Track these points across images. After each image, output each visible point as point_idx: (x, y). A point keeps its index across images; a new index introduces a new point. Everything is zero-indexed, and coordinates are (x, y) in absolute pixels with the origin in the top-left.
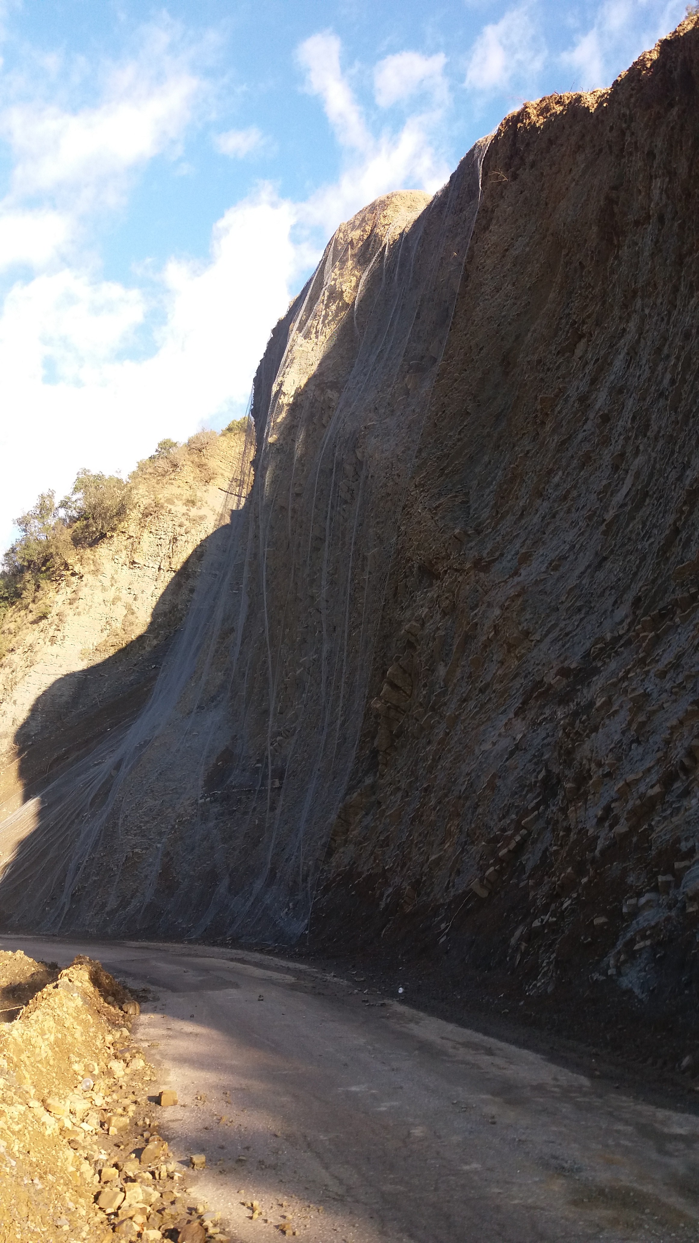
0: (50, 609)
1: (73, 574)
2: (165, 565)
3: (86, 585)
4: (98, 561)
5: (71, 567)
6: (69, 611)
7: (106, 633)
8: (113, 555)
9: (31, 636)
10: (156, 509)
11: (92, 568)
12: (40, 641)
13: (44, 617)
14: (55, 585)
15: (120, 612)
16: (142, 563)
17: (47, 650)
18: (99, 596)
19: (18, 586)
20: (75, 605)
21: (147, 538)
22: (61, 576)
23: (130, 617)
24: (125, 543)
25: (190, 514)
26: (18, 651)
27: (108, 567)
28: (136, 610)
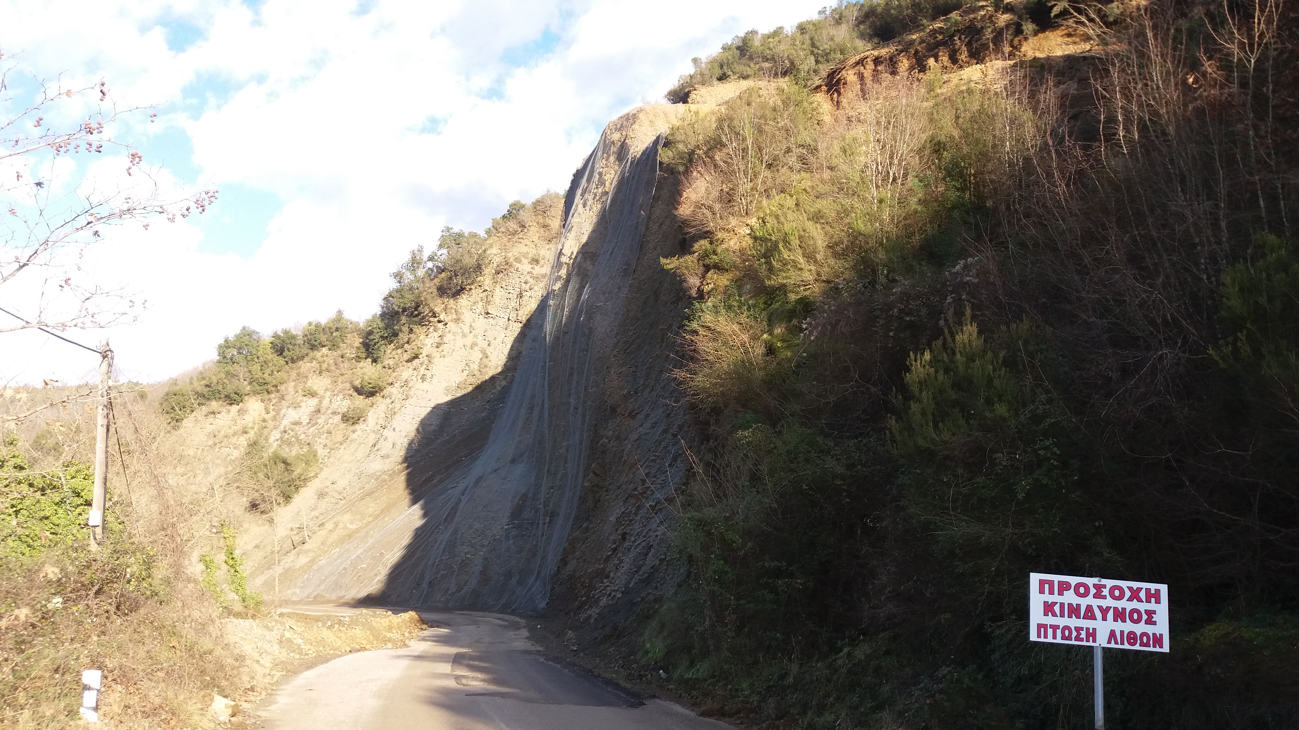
0: (421, 350)
1: (439, 322)
2: (513, 316)
3: (449, 332)
4: (460, 310)
5: (437, 315)
6: (436, 354)
7: (466, 373)
8: (472, 306)
9: (406, 372)
10: (507, 267)
11: (455, 316)
12: (414, 378)
13: (416, 357)
14: (425, 328)
15: (476, 355)
16: (495, 314)
17: (418, 386)
18: (460, 342)
19: (396, 328)
20: (441, 348)
21: (498, 292)
22: (430, 322)
23: (485, 360)
24: (481, 295)
25: (534, 272)
26: (397, 385)
27: (467, 316)
28: (489, 354)
